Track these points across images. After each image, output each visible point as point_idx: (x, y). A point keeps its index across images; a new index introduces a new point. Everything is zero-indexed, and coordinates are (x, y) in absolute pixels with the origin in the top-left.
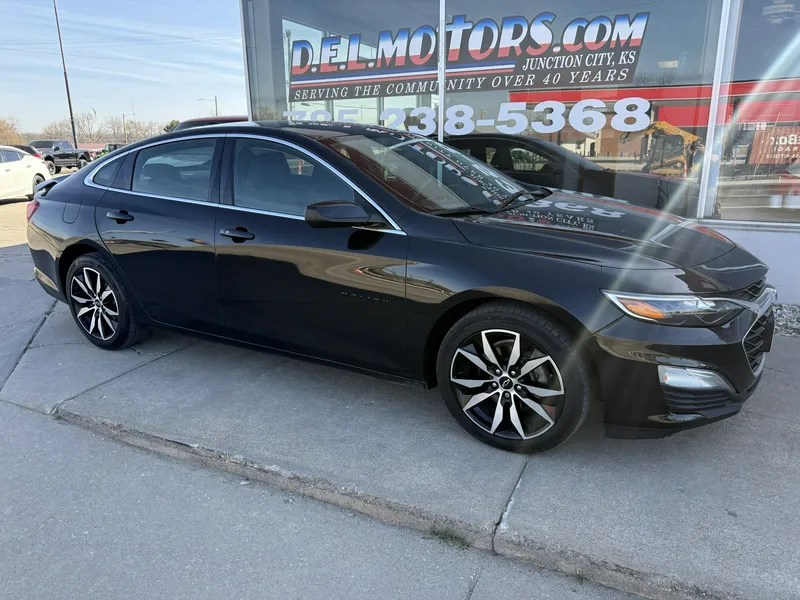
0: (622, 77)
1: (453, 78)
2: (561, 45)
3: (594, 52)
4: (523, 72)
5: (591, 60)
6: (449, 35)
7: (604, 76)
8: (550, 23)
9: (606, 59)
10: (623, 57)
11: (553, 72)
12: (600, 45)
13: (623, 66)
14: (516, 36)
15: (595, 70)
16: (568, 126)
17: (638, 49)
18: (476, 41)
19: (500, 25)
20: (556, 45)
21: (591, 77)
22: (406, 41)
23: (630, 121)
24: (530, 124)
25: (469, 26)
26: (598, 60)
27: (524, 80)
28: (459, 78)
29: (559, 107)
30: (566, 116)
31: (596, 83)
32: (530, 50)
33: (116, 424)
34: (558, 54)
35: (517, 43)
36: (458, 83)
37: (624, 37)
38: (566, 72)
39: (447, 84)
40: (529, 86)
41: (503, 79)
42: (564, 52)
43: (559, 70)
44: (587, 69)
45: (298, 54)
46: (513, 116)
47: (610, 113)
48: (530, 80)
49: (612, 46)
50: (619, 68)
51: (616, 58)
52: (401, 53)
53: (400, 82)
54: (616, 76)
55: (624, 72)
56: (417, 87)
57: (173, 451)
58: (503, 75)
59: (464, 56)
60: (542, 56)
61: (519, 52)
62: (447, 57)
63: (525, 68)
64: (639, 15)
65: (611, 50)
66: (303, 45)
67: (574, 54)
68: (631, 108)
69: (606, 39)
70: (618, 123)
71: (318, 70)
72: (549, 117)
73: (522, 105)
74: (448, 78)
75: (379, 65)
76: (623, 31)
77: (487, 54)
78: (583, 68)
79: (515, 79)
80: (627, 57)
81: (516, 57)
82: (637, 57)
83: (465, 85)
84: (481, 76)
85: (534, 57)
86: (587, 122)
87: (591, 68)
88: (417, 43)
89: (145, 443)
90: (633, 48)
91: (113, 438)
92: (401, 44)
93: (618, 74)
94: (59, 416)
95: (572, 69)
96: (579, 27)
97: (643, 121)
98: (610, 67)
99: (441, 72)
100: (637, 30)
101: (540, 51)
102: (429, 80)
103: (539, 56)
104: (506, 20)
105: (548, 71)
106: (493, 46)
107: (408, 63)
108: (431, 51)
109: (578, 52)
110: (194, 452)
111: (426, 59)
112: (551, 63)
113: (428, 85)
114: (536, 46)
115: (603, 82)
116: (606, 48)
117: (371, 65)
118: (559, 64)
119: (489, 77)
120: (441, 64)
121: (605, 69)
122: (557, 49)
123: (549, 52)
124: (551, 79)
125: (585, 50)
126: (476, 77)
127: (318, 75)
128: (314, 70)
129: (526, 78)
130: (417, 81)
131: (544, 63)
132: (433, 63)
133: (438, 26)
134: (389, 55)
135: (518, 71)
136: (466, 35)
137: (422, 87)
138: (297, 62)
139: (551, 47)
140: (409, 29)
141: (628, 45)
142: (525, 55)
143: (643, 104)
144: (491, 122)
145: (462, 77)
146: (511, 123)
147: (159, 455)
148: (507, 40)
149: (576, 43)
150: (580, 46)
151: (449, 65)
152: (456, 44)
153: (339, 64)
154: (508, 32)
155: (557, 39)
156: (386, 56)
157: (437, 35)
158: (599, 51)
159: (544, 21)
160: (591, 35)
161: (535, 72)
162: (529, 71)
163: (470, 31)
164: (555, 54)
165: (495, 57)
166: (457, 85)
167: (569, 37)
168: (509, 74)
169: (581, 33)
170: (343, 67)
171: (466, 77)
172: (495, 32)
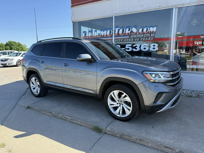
1: (116, 39)
2: (139, 32)
3: (146, 34)
4: (131, 38)
5: (145, 35)
6: (115, 30)
7: (148, 39)
8: (136, 28)
9: (148, 35)
10: (152, 35)
11: (137, 38)
12: (147, 32)
13: (152, 37)
14: (129, 30)
15: (146, 38)
16: (140, 49)
17: (155, 33)
18: (121, 32)
19: (126, 28)
20: (138, 32)
21: (145, 39)
23: (154, 48)
24: (132, 50)
25: (119, 28)
26: (147, 35)
27: (131, 40)
28: (117, 39)
29: (138, 46)
30: (140, 47)
32: (132, 33)
34: (138, 34)
35: (129, 32)
37: (152, 31)
38: (140, 38)
39: (115, 40)
40: (132, 41)
42: (139, 34)
43: (138, 38)
44: (144, 37)
45: (84, 34)
46: (129, 47)
47: (150, 47)
48: (132, 40)
49: (150, 32)
51: (150, 35)
52: (105, 34)
54: (150, 39)
58: (126, 39)
59: (118, 35)
60: (135, 35)
61: (130, 34)
63: (131, 37)
64: (155, 26)
66: (85, 32)
67: (141, 34)
68: (154, 46)
69: (148, 31)
70: (151, 49)
72: (136, 48)
73: (131, 45)
74: (115, 39)
76: (152, 29)
77: (123, 34)
78: (143, 37)
80: (153, 35)
81: (129, 35)
82: (155, 35)
83: (118, 41)
84: (122, 39)
86: (145, 49)
88: (108, 32)
90: (154, 33)
92: (105, 32)
93: (151, 38)
95: (141, 37)
97: (157, 49)
98: (149, 37)
99: (113, 38)
100: (155, 29)
101: (134, 34)
102: (111, 40)
103: (134, 35)
104: (127, 27)
105: (136, 38)
106: (124, 33)
108: (111, 34)
111: (110, 35)
112: (137, 36)
113: (111, 41)
114: (134, 33)
115: (148, 40)
116: (148, 33)
118: (138, 36)
119: (124, 39)
120: (114, 36)
121: (148, 37)
122: (138, 33)
123: (136, 34)
124: (137, 39)
125: (144, 33)
126: (121, 39)
128: (87, 37)
130: (109, 40)
131: (135, 36)
132: (112, 36)
133: (113, 28)
134: (103, 34)
135: (130, 38)
136: (119, 30)
138: (84, 36)
139: (137, 33)
140: (107, 29)
141: (153, 32)
143: (157, 45)
144: (124, 49)
146: (128, 49)
148: (127, 31)
150: (143, 32)
151: (115, 37)
152: (116, 32)
154: (127, 30)
155: (138, 31)
157: (113, 30)
158: (147, 34)
159: (135, 28)
160: (145, 30)
161: (133, 38)
162: (132, 38)
163: (120, 29)
164: (137, 34)
165: (125, 35)
166: (117, 41)
167: (140, 31)
168: (128, 38)
169: (143, 30)
170: (93, 37)
171: (119, 39)
172: (125, 30)
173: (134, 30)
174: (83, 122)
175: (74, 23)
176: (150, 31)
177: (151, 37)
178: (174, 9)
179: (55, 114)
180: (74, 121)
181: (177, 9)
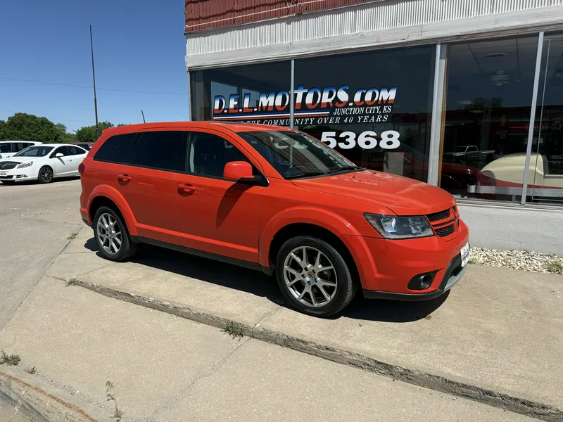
0: (385, 120)
1: (298, 118)
2: (353, 102)
3: (370, 106)
4: (333, 116)
5: (368, 110)
6: (296, 95)
7: (375, 119)
8: (347, 90)
9: (376, 110)
10: (385, 109)
11: (349, 116)
13: (385, 114)
14: (330, 97)
15: (371, 116)
16: (357, 145)
18: (309, 99)
19: (322, 89)
20: (351, 102)
21: (369, 119)
22: (273, 98)
23: (390, 143)
24: (337, 145)
25: (306, 91)
26: (372, 110)
27: (334, 120)
28: (301, 118)
29: (352, 135)
30: (356, 140)
32: (337, 104)
34: (352, 107)
35: (330, 100)
36: (301, 121)
37: (385, 98)
38: (356, 116)
39: (295, 121)
40: (337, 124)
41: (324, 120)
42: (355, 105)
43: (352, 115)
44: (367, 115)
45: (217, 103)
46: (329, 139)
47: (379, 139)
48: (337, 120)
49: (379, 103)
50: (383, 115)
51: (381, 109)
52: (271, 104)
53: (271, 119)
54: (381, 119)
55: (386, 117)
56: (279, 121)
58: (323, 117)
61: (331, 105)
62: (295, 107)
63: (335, 114)
64: (392, 87)
65: (378, 105)
66: (220, 98)
67: (360, 107)
68: (390, 136)
69: (376, 99)
70: (383, 145)
71: (228, 111)
72: (347, 140)
73: (333, 134)
74: (295, 118)
75: (259, 110)
76: (385, 95)
77: (315, 106)
78: (364, 114)
79: (329, 119)
80: (387, 109)
82: (392, 109)
83: (304, 122)
84: (312, 117)
85: (340, 108)
86: (368, 143)
87: (369, 114)
88: (279, 98)
92: (271, 99)
93: (383, 118)
95: (359, 115)
96: (363, 93)
97: (396, 144)
98: (378, 114)
99: (292, 114)
100: (391, 95)
101: (343, 105)
102: (285, 119)
103: (342, 108)
104: (325, 88)
105: (346, 116)
106: (318, 102)
107: (275, 109)
108: (287, 104)
109: (362, 106)
111: (284, 107)
112: (348, 111)
113: (285, 122)
114: (340, 102)
115: (375, 122)
116: (376, 104)
117: (255, 110)
118: (352, 112)
119: (317, 118)
120: (292, 109)
121: (376, 115)
122: (351, 104)
123: (346, 106)
124: (348, 120)
125: (365, 105)
126: (310, 118)
127: (228, 114)
128: (226, 111)
129: (335, 119)
130: (279, 119)
131: (344, 111)
132: (287, 110)
133: (290, 90)
134: (265, 105)
135: (331, 115)
136: (305, 95)
137: (282, 122)
138: (217, 106)
139: (348, 102)
141: (387, 103)
142: (335, 107)
143: (396, 135)
145: (302, 118)
146: (328, 143)
148: (325, 98)
149: (361, 101)
151: (296, 111)
152: (299, 100)
153: (238, 109)
154: (326, 94)
155: (351, 99)
156: (264, 105)
157: (290, 95)
158: (373, 106)
159: (344, 90)
160: (368, 97)
161: (340, 116)
162: (337, 116)
163: (307, 93)
164: (350, 107)
165: (319, 107)
166: (300, 122)
168: (326, 117)
169: (363, 96)
170: (241, 110)
171: (304, 118)
172: (319, 94)
173: (343, 96)
175: (193, 74)
176: (380, 99)
178: (439, 47)
181: (445, 47)
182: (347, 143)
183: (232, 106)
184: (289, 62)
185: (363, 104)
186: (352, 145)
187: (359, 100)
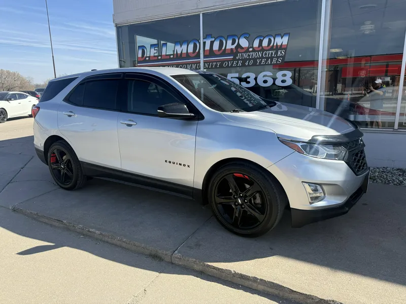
0: (279, 62)
1: (207, 63)
2: (252, 47)
3: (267, 50)
4: (236, 60)
5: (266, 54)
6: (204, 43)
7: (271, 61)
8: (248, 38)
9: (272, 54)
10: (279, 53)
11: (250, 60)
12: (269, 47)
13: (280, 57)
14: (233, 44)
15: (267, 59)
16: (256, 83)
17: (285, 49)
18: (216, 46)
19: (226, 38)
20: (251, 47)
21: (266, 62)
22: (186, 46)
23: (284, 81)
24: (240, 84)
25: (213, 39)
26: (269, 54)
27: (237, 64)
28: (210, 62)
29: (252, 76)
30: (256, 79)
31: (268, 64)
32: (239, 50)
33: (36, 213)
34: (252, 51)
35: (233, 47)
36: (209, 64)
37: (279, 44)
38: (255, 60)
39: (205, 65)
40: (239, 66)
41: (228, 63)
42: (254, 50)
43: (252, 59)
44: (264, 58)
45: (140, 52)
46: (233, 79)
47: (274, 79)
48: (240, 63)
49: (274, 48)
51: (276, 53)
52: (185, 51)
53: (185, 64)
54: (277, 61)
55: (280, 59)
56: (191, 66)
57: (56, 224)
58: (228, 61)
59: (211, 53)
60: (245, 52)
61: (235, 51)
62: (204, 53)
63: (237, 58)
64: (285, 34)
65: (274, 50)
66: (143, 48)
67: (258, 51)
68: (284, 75)
69: (272, 45)
70: (278, 83)
71: (149, 59)
72: (248, 80)
73: (237, 75)
74: (205, 62)
75: (175, 57)
76: (279, 41)
77: (221, 52)
78: (262, 57)
79: (233, 63)
80: (281, 53)
81: (233, 53)
82: (285, 52)
83: (212, 65)
84: (219, 62)
85: (241, 53)
86: (265, 82)
87: (265, 58)
88: (191, 46)
89: (46, 221)
91: (35, 219)
92: (184, 47)
93: (277, 60)
94: (14, 210)
95: (258, 58)
96: (260, 40)
97: (289, 82)
98: (274, 57)
99: (202, 59)
101: (243, 51)
102: (197, 63)
103: (243, 53)
104: (229, 36)
105: (247, 60)
106: (223, 48)
107: (188, 56)
108: (197, 51)
109: (260, 51)
110: (65, 224)
112: (249, 56)
113: (196, 66)
114: (242, 48)
115: (271, 64)
116: (272, 49)
117: (172, 56)
118: (252, 56)
120: (202, 55)
121: (272, 58)
122: (251, 49)
123: (247, 50)
124: (249, 63)
125: (263, 50)
126: (217, 62)
127: (149, 61)
128: (147, 59)
129: (238, 62)
130: (192, 64)
131: (245, 56)
132: (198, 56)
133: (200, 39)
134: (179, 52)
135: (234, 59)
136: (212, 43)
137: (194, 66)
138: (140, 55)
139: (248, 48)
140: (188, 41)
141: (281, 47)
142: (237, 52)
147: (51, 225)
148: (229, 45)
149: (259, 46)
150: (261, 48)
151: (205, 56)
152: (208, 47)
153: (158, 56)
154: (230, 42)
155: (251, 45)
157: (200, 43)
158: (269, 50)
159: (245, 37)
160: (265, 43)
161: (242, 60)
162: (239, 59)
163: (214, 41)
164: (250, 52)
165: (224, 53)
166: (209, 66)
167: (256, 44)
168: (231, 61)
169: (261, 42)
170: (160, 58)
171: (212, 62)
172: (224, 42)
173: (244, 43)
174: (124, 240)
175: (119, 29)
176: (275, 44)
177: (278, 57)
179: (68, 225)
180: (106, 239)
182: (248, 82)
183: (152, 54)
184: (199, 15)
185: (261, 49)
186: (252, 84)
187: (257, 46)
